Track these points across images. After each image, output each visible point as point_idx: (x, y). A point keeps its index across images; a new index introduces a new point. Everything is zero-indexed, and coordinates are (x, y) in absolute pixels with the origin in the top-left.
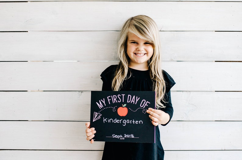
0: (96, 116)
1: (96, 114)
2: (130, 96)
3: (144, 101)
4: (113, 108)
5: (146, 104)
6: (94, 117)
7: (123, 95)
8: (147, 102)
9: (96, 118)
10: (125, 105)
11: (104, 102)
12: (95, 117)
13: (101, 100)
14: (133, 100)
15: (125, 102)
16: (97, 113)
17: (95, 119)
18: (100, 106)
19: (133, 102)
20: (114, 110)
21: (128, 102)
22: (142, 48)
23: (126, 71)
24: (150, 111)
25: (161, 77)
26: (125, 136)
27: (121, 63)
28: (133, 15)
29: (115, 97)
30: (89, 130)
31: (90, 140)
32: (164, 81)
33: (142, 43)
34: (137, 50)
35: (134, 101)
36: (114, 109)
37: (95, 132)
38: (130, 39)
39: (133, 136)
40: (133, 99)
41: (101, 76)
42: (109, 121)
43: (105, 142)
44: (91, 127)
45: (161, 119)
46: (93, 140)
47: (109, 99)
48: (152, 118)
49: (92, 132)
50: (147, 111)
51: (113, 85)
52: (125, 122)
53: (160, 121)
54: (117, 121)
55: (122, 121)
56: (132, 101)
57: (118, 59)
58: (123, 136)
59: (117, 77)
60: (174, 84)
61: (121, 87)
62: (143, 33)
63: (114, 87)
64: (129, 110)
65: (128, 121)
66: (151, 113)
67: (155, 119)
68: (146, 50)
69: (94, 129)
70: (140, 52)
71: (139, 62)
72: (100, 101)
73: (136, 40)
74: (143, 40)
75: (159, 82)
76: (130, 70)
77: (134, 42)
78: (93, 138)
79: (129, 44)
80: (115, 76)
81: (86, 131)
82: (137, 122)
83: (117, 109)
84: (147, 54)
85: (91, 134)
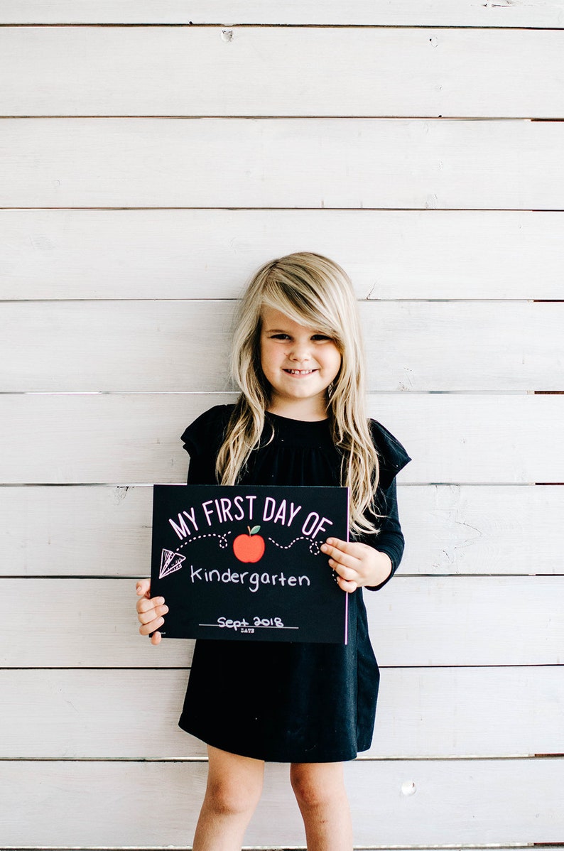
0: (169, 561)
1: (169, 555)
2: (270, 503)
3: (314, 518)
4: (221, 538)
5: (320, 527)
6: (164, 564)
7: (251, 498)
8: (324, 519)
9: (170, 566)
10: (256, 529)
11: (193, 520)
12: (166, 565)
13: (185, 513)
14: (281, 514)
15: (258, 519)
16: (171, 553)
17: (164, 569)
18: (181, 530)
19: (280, 520)
20: (223, 543)
21: (265, 519)
22: (306, 351)
23: (259, 423)
24: (332, 546)
25: (364, 439)
26: (257, 624)
27: (243, 400)
28: (279, 254)
29: (226, 504)
30: (148, 605)
31: (151, 635)
32: (375, 452)
33: (303, 339)
34: (291, 358)
35: (283, 518)
36: (223, 540)
37: (166, 610)
38: (269, 326)
39: (279, 624)
40: (281, 512)
41: (183, 438)
42: (209, 576)
43: (195, 640)
44: (152, 593)
45: (367, 572)
46: (158, 634)
47: (208, 511)
48: (339, 568)
49: (156, 610)
50: (324, 548)
51: (218, 468)
52: (257, 579)
53: (363, 576)
54: (232, 577)
55: (247, 578)
56: (278, 516)
57: (232, 385)
58: (252, 623)
59: (231, 441)
60: (405, 460)
61: (242, 471)
62: (307, 308)
63: (223, 471)
64: (267, 544)
65: (266, 578)
66: (336, 553)
67: (349, 573)
68: (317, 360)
69: (161, 600)
70: (298, 366)
71: (297, 394)
72: (179, 515)
73: (284, 327)
74: (306, 329)
75: (360, 455)
76: (271, 419)
77: (281, 336)
78: (159, 630)
79: (266, 342)
80: (226, 438)
81: (139, 606)
82: (292, 579)
83: (231, 540)
84: (319, 370)
85: (153, 615)
